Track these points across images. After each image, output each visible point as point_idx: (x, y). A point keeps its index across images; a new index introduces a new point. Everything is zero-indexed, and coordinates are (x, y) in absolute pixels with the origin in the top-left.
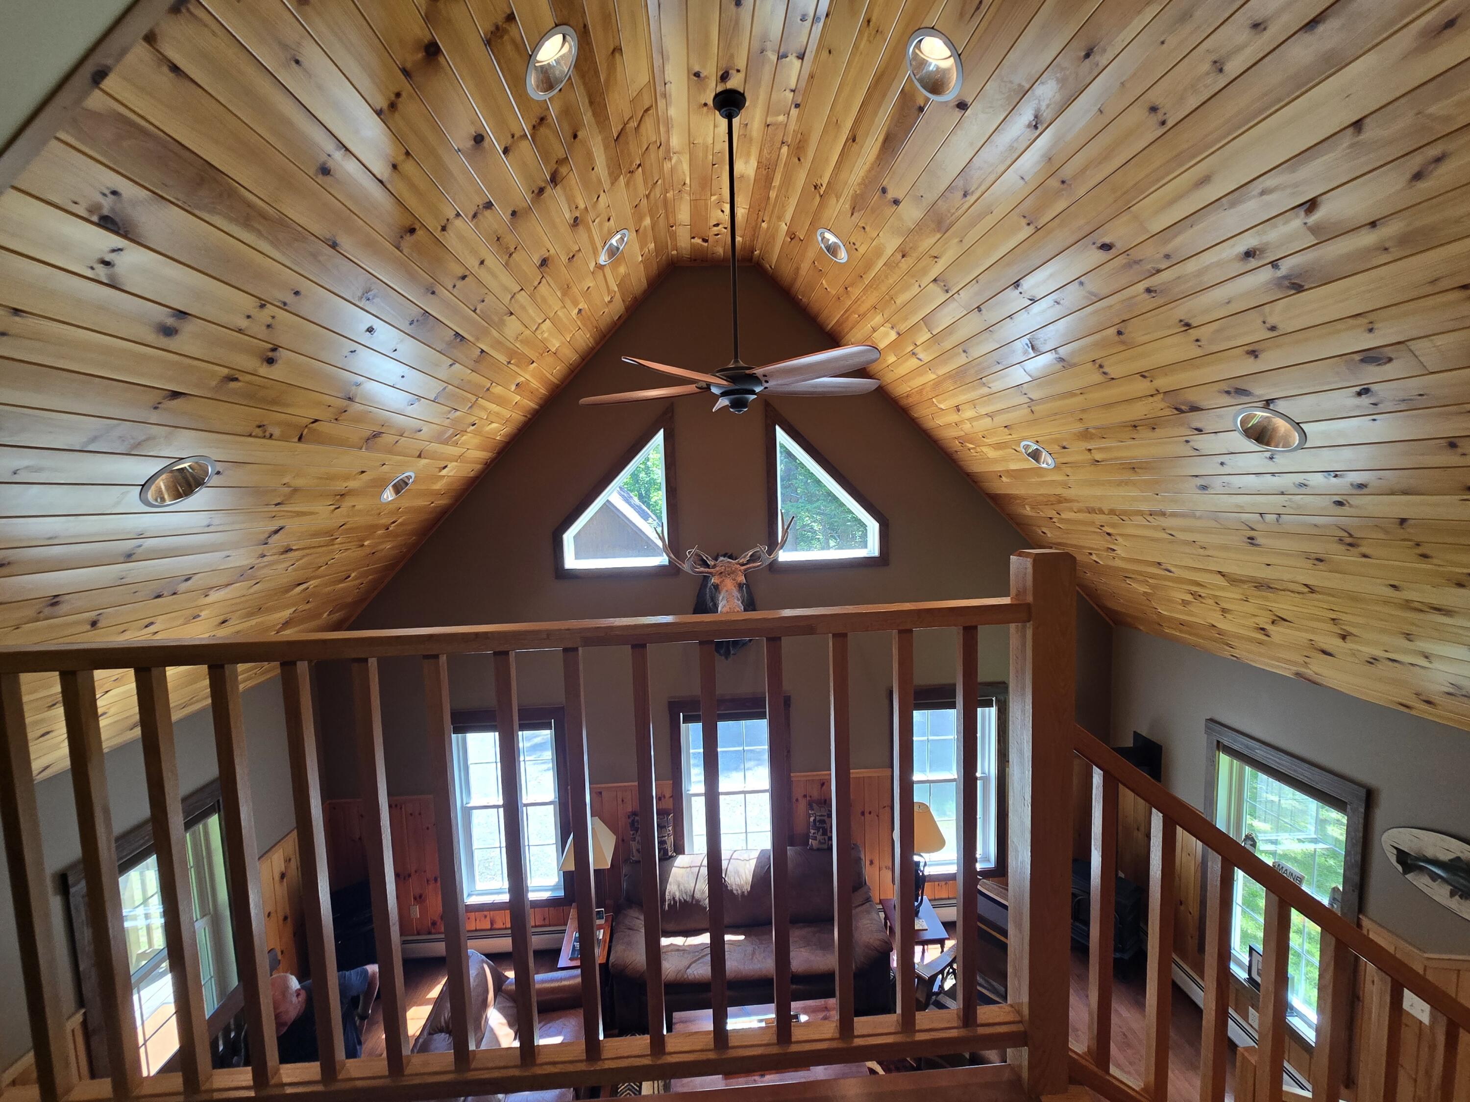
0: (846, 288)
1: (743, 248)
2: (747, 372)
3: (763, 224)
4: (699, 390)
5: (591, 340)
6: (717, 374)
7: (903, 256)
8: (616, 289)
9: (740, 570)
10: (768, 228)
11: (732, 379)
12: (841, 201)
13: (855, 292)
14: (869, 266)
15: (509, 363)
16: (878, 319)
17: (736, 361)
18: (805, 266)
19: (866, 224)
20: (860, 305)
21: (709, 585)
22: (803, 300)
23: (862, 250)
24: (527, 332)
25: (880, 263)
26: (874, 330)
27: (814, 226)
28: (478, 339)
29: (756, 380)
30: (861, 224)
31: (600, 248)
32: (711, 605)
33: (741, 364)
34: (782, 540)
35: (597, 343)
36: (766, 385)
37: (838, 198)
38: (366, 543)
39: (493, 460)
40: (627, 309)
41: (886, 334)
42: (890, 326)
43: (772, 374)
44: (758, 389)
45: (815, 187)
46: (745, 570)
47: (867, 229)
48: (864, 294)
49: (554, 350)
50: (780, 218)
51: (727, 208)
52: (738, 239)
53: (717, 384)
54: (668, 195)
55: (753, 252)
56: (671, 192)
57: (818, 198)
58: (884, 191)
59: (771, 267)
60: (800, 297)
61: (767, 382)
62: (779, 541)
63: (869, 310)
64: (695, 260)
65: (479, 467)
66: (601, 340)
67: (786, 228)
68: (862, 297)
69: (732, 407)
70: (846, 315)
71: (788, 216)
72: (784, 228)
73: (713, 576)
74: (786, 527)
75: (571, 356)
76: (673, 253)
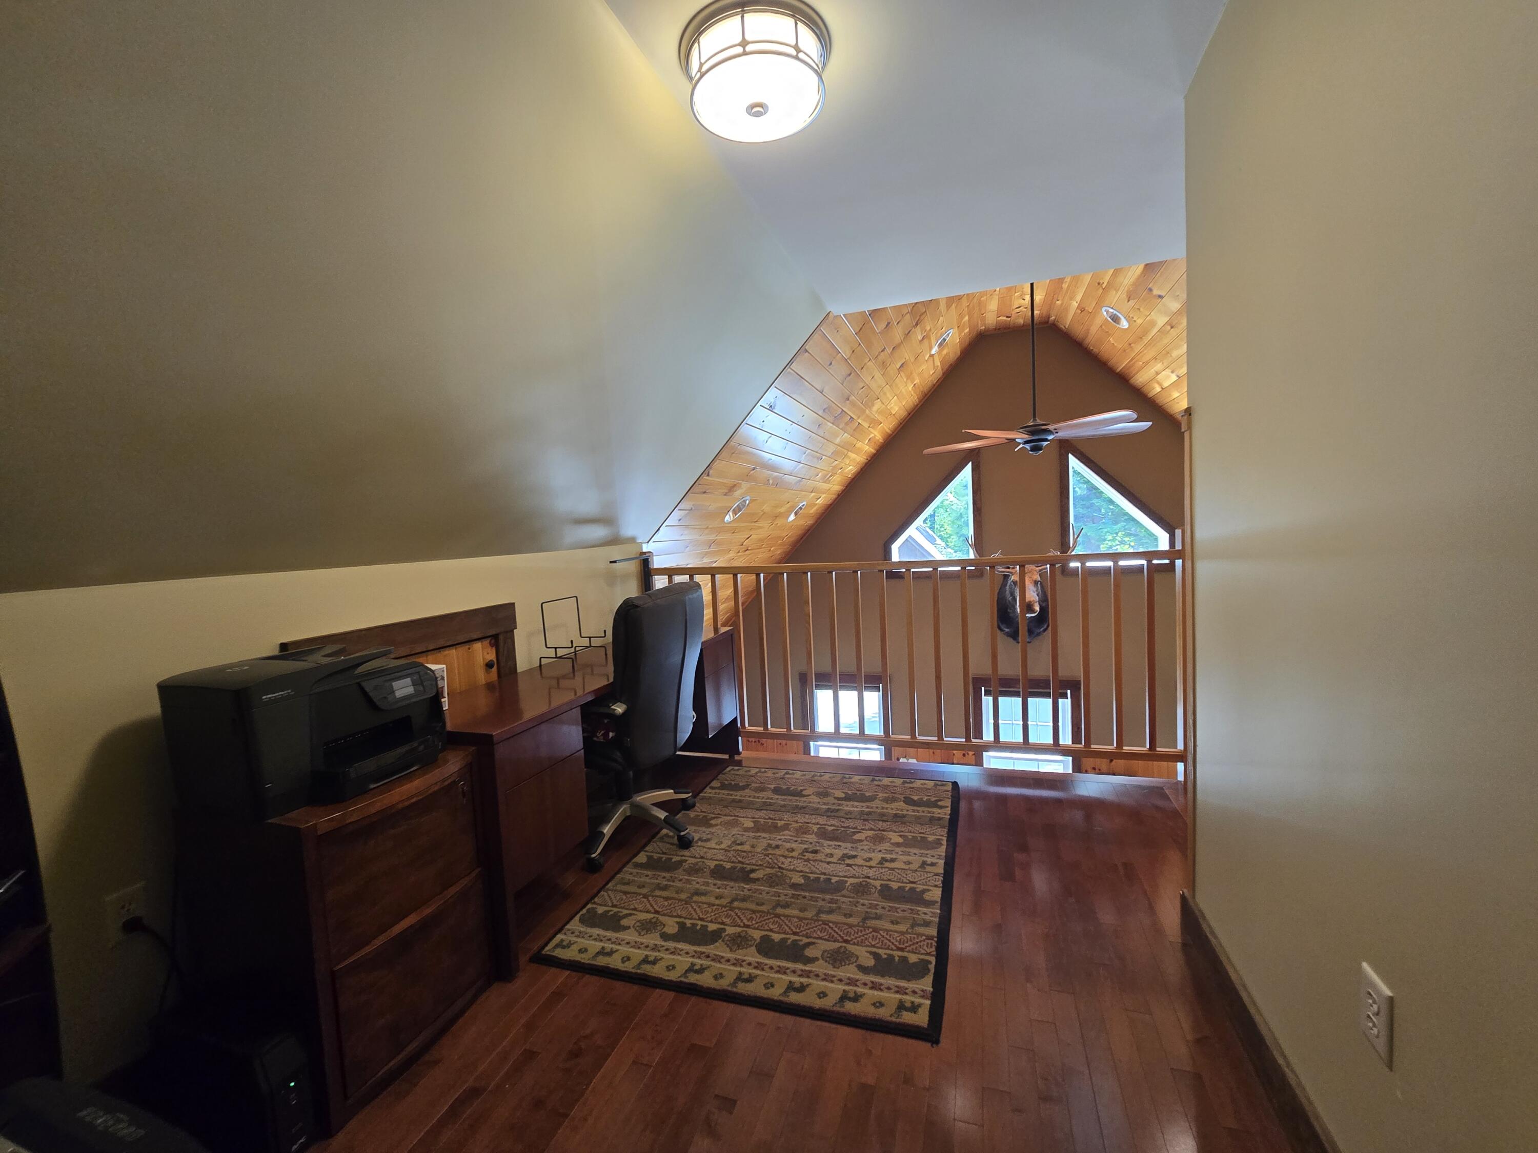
0: (1130, 344)
1: (1040, 316)
2: (1043, 427)
3: (1057, 302)
4: (1007, 441)
5: (917, 400)
6: (1021, 430)
7: (1172, 327)
8: (939, 364)
9: (1036, 571)
10: (1062, 304)
11: (1032, 433)
12: (1119, 293)
13: (1138, 348)
14: (1146, 332)
15: (869, 427)
16: (1159, 366)
17: (1035, 420)
18: (1094, 329)
19: (1140, 307)
20: (1143, 356)
21: (1009, 582)
22: (1094, 350)
23: (1139, 321)
24: (884, 406)
25: (1155, 330)
26: (1157, 373)
27: (1099, 305)
28: (859, 418)
29: (1049, 432)
30: (1136, 307)
31: (933, 346)
32: (1010, 599)
33: (1039, 421)
34: (1073, 545)
35: (920, 402)
36: (1057, 434)
37: (1117, 291)
38: (772, 549)
39: (843, 491)
40: (944, 374)
41: (1168, 377)
42: (1170, 371)
43: (1060, 428)
44: (1050, 437)
45: (1099, 284)
46: (1040, 571)
47: (1141, 309)
48: (1145, 349)
49: (894, 413)
50: (1071, 299)
51: (1028, 298)
52: (1036, 312)
53: (1020, 437)
54: (982, 299)
55: (1049, 318)
56: (985, 297)
57: (1101, 291)
58: (1150, 290)
59: (1065, 327)
60: (1091, 348)
61: (1057, 433)
62: (1071, 546)
63: (1150, 360)
64: (999, 329)
65: (835, 496)
66: (924, 398)
67: (1077, 305)
68: (1143, 351)
69: (1031, 451)
70: (1132, 362)
71: (1079, 297)
72: (1075, 305)
73: (1013, 575)
74: (1076, 536)
75: (903, 414)
76: (982, 328)
